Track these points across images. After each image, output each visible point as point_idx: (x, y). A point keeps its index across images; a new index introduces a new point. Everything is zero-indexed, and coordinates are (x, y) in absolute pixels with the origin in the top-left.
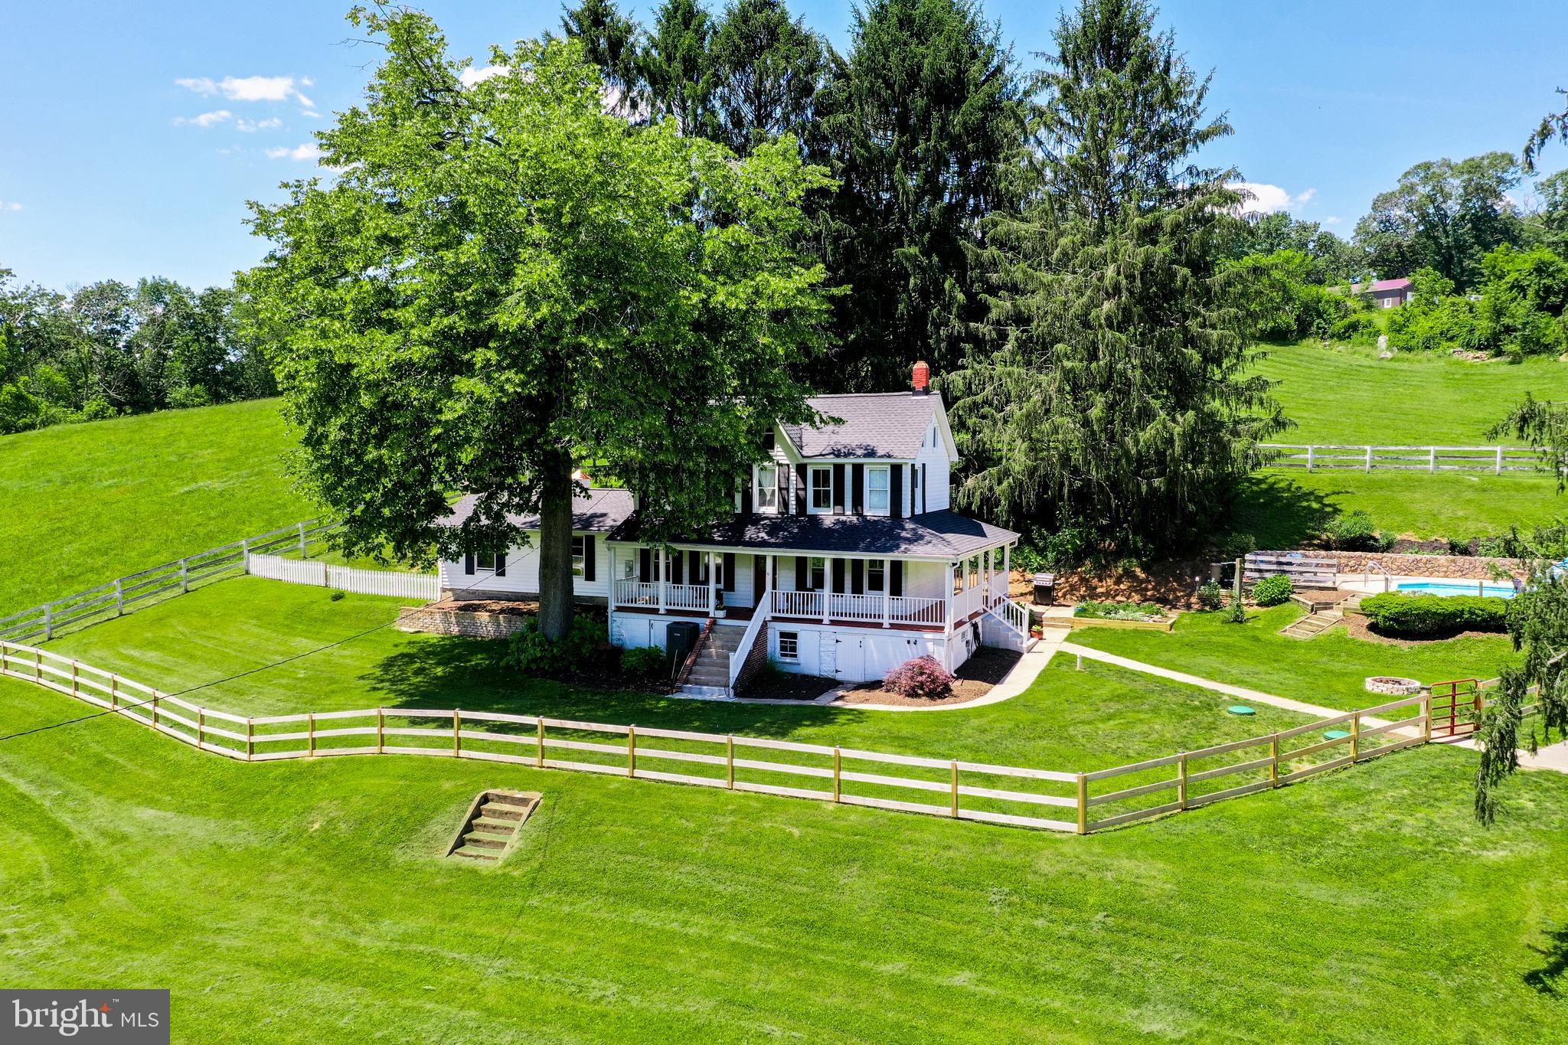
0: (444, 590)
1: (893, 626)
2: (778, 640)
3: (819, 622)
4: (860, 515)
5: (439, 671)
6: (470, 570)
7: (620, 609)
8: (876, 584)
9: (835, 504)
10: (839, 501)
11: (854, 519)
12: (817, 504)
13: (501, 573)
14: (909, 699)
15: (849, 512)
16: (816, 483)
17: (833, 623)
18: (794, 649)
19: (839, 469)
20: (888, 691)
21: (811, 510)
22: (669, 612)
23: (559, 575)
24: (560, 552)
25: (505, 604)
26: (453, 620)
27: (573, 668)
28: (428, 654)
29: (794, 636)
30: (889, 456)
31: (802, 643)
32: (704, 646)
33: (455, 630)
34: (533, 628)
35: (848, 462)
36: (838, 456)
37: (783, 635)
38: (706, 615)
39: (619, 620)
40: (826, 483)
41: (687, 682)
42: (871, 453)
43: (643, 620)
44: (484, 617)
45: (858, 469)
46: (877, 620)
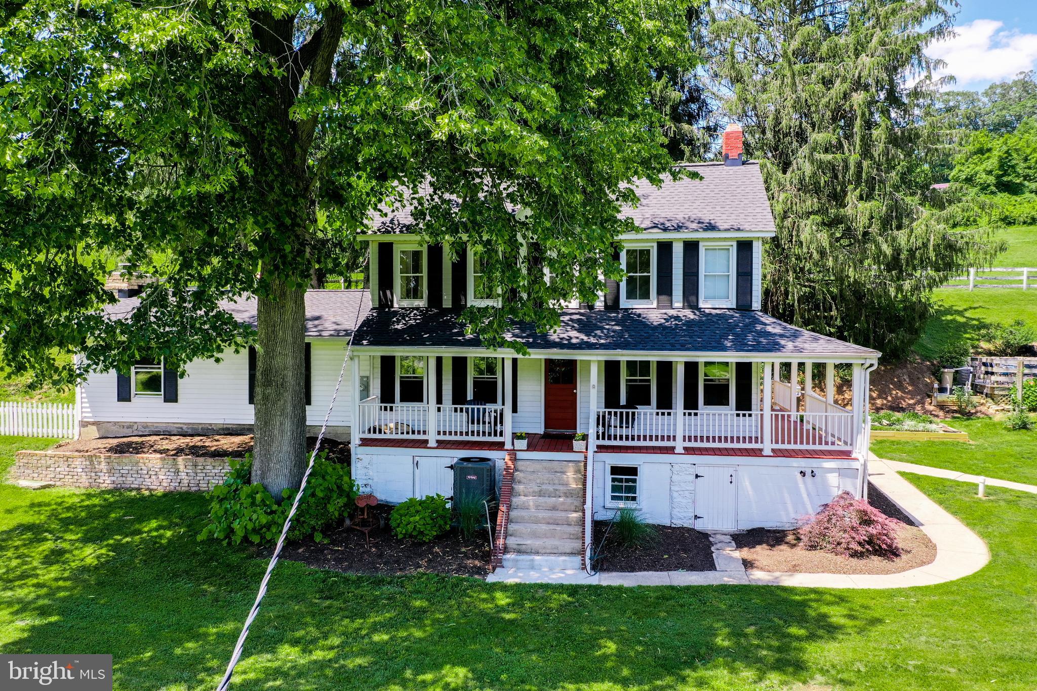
0: (84, 424)
1: (777, 453)
2: (609, 477)
3: (670, 450)
4: (694, 307)
5: (89, 554)
6: (124, 395)
7: (365, 442)
8: (716, 395)
9: (660, 292)
10: (665, 289)
11: (689, 314)
12: (631, 295)
13: (171, 397)
14: (854, 561)
15: (678, 304)
16: (631, 267)
17: (688, 451)
18: (633, 489)
19: (665, 248)
20: (813, 547)
21: (624, 303)
22: (441, 444)
23: (288, 396)
24: (290, 361)
25: (183, 442)
26: (103, 466)
27: (318, 537)
28: (66, 524)
29: (633, 471)
30: (739, 230)
31: (643, 481)
32: (511, 492)
33: (106, 482)
34: (245, 477)
35: (678, 240)
36: (665, 230)
37: (615, 470)
38: (500, 446)
39: (366, 459)
40: (646, 266)
41: (506, 550)
42: (711, 227)
43: (405, 456)
44: (152, 460)
45: (691, 248)
46: (753, 446)
